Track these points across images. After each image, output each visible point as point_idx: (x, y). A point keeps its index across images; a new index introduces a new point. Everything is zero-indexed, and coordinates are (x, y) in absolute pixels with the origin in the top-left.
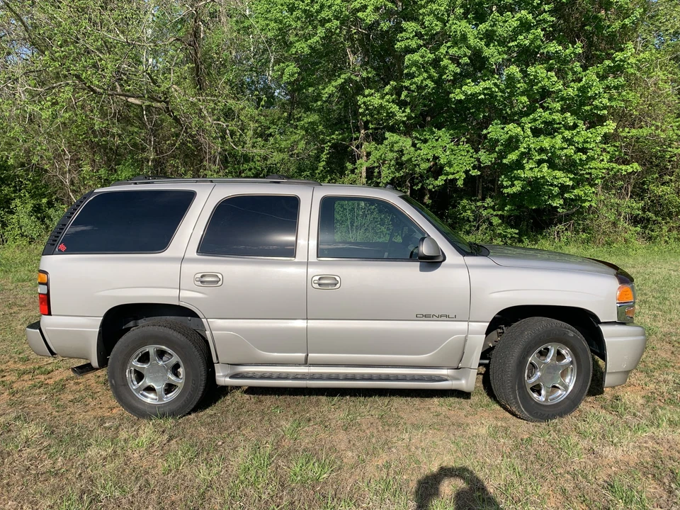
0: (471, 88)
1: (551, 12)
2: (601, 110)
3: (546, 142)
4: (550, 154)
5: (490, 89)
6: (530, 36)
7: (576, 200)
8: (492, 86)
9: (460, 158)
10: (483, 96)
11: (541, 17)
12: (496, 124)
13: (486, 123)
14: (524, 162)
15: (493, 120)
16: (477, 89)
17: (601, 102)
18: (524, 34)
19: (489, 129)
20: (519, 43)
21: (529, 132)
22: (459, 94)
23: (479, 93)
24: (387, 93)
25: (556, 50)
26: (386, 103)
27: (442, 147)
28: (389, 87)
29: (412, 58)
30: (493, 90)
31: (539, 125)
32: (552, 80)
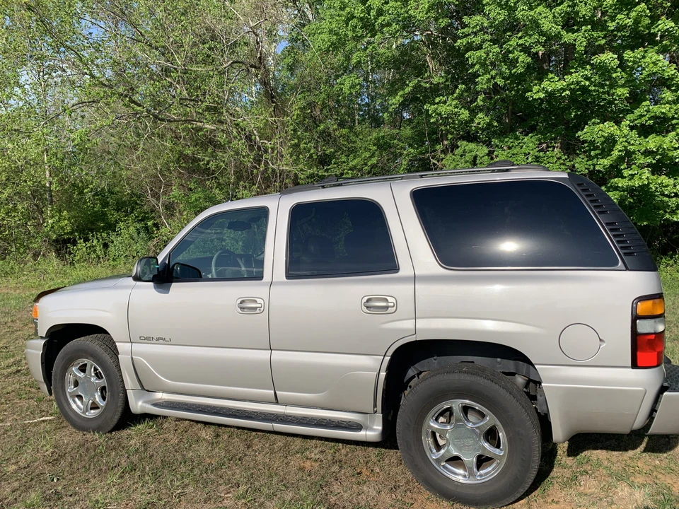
0: (553, 84)
3: (652, 142)
4: (658, 157)
5: (578, 83)
6: (633, 14)
8: (580, 79)
10: (568, 92)
12: (594, 124)
13: (581, 123)
14: (622, 167)
15: (590, 120)
16: (559, 85)
19: (585, 130)
20: (618, 23)
21: (626, 130)
22: (538, 92)
23: (561, 89)
24: (456, 98)
25: (665, 28)
26: (456, 110)
27: (525, 153)
28: (457, 91)
29: (472, 56)
30: (583, 83)
31: (646, 121)
32: (660, 64)
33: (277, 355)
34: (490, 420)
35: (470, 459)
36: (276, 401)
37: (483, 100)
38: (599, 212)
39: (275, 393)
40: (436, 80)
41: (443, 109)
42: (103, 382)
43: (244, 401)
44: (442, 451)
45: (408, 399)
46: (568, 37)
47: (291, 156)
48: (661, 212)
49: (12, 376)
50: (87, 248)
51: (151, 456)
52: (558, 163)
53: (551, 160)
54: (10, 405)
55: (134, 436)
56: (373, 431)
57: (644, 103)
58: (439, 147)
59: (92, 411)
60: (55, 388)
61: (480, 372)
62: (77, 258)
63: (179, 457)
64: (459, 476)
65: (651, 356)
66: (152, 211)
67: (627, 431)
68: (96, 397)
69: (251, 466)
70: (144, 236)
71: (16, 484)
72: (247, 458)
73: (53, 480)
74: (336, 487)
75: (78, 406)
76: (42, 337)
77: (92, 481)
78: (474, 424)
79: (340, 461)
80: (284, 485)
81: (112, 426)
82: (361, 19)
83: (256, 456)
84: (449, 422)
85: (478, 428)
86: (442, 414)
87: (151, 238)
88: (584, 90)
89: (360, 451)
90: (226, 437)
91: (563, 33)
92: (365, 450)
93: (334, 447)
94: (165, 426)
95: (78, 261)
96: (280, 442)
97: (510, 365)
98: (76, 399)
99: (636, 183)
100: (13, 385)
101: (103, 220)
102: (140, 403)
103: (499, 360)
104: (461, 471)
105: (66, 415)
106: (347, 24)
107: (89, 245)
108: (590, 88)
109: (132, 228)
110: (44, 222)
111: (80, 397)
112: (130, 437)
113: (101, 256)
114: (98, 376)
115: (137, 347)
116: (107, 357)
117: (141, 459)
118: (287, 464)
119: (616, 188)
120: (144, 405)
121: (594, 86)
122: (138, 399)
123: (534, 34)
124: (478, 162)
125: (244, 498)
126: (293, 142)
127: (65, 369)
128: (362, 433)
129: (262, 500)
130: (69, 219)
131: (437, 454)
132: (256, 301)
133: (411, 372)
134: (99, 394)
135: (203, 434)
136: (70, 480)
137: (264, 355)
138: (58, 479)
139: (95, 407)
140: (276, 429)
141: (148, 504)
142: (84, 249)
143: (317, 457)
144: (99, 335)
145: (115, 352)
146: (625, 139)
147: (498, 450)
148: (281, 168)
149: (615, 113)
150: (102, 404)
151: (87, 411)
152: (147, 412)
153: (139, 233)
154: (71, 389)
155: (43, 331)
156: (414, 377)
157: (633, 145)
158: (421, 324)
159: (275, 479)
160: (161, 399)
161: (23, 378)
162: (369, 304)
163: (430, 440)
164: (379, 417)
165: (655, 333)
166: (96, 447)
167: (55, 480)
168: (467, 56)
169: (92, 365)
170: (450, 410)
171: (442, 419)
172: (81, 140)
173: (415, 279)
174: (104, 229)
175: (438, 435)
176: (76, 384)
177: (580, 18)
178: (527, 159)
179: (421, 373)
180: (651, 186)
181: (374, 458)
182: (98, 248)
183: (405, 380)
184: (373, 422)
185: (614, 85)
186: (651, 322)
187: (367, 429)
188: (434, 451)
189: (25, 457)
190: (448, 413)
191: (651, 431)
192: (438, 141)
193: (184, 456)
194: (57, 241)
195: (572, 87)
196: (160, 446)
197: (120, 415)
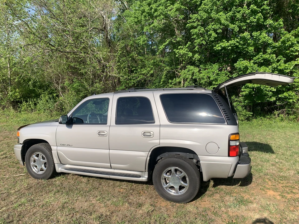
0: (225, 44)
1: (268, 5)
2: (295, 53)
3: (262, 69)
5: (234, 44)
6: (257, 17)
7: (285, 98)
8: (235, 43)
9: (222, 77)
10: (230, 47)
11: (263, 7)
12: (240, 61)
13: (235, 61)
15: (239, 59)
16: (227, 44)
17: (294, 49)
18: (253, 16)
19: (237, 63)
20: (251, 20)
21: (252, 64)
22: (218, 47)
23: (228, 46)
24: (187, 48)
25: (269, 23)
26: (187, 52)
27: (213, 72)
28: (187, 45)
29: (193, 31)
30: (236, 44)
31: (261, 61)
32: (267, 38)
33: (111, 151)
34: (184, 174)
35: (177, 187)
36: (111, 168)
37: (198, 48)
38: (220, 105)
39: (111, 165)
40: (178, 39)
41: (182, 52)
42: (45, 161)
43: (99, 167)
44: (168, 184)
45: (157, 167)
46: (231, 26)
47: (117, 70)
48: (266, 97)
49: (4, 159)
50: (27, 105)
51: (65, 188)
52: (226, 76)
53: (223, 75)
54: (6, 170)
55: (57, 181)
56: (145, 178)
57: (260, 53)
58: (179, 67)
59: (41, 172)
60: (26, 163)
61: (181, 158)
62: (23, 109)
63: (75, 188)
64: (172, 192)
65: (234, 153)
66: (56, 89)
67: (227, 177)
68: (43, 166)
69: (101, 190)
70: (53, 101)
71: (16, 197)
72: (99, 188)
73: (29, 195)
74: (131, 197)
75: (35, 170)
76: (20, 144)
77: (44, 195)
78: (178, 175)
79: (133, 189)
80: (113, 196)
81: (49, 177)
82: (148, 13)
83: (103, 187)
84: (170, 174)
85: (180, 176)
86: (168, 172)
87: (55, 102)
88: (237, 47)
89: (140, 186)
90: (92, 181)
91: (230, 24)
92: (142, 185)
93: (131, 184)
94: (68, 177)
95: (23, 111)
96: (112, 182)
97: (192, 156)
98: (34, 167)
99: (256, 86)
100: (5, 162)
101: (34, 93)
102: (60, 169)
103: (188, 154)
104: (173, 191)
105: (30, 173)
106: (142, 15)
107: (28, 104)
108: (239, 46)
109: (47, 97)
110: (8, 94)
111: (36, 166)
112: (55, 181)
113: (33, 109)
114: (43, 158)
115: (59, 148)
116: (47, 152)
117: (61, 189)
118: (114, 190)
119: (248, 87)
120: (62, 169)
121: (241, 45)
122: (59, 167)
123: (218, 24)
124: (194, 75)
125: (99, 200)
126: (118, 64)
127: (30, 155)
128: (141, 178)
129: (105, 201)
130: (19, 93)
131: (166, 185)
132: (104, 132)
133: (158, 158)
134: (44, 165)
135: (83, 180)
136: (36, 195)
137: (107, 151)
138: (31, 195)
139: (42, 170)
140: (111, 178)
141: (65, 202)
142: (26, 106)
143: (125, 187)
144: (44, 143)
145: (50, 150)
146: (251, 68)
147: (186, 184)
148: (113, 75)
149: (249, 56)
150: (45, 169)
151: (39, 172)
152: (62, 172)
153: (50, 99)
154: (32, 163)
155: (22, 141)
156: (159, 159)
157: (254, 70)
158: (162, 141)
159: (110, 195)
160: (67, 167)
161: (9, 160)
162: (144, 134)
163: (164, 181)
164: (147, 173)
165: (236, 146)
166: (44, 184)
167: (30, 195)
168: (191, 31)
169: (41, 155)
170: (170, 170)
171: (168, 174)
172: (29, 61)
173: (160, 126)
174: (34, 97)
175: (167, 179)
176: (35, 161)
177: (237, 19)
178: (214, 74)
179: (162, 158)
180: (261, 87)
181: (145, 188)
182: (32, 105)
183: (156, 161)
184: (145, 174)
185: (249, 45)
186: (235, 142)
187: (143, 177)
188: (165, 184)
189: (17, 188)
190: (170, 172)
191: (234, 177)
192: (178, 64)
193: (76, 188)
194: (13, 102)
195: (232, 45)
196: (67, 184)
197: (52, 173)
